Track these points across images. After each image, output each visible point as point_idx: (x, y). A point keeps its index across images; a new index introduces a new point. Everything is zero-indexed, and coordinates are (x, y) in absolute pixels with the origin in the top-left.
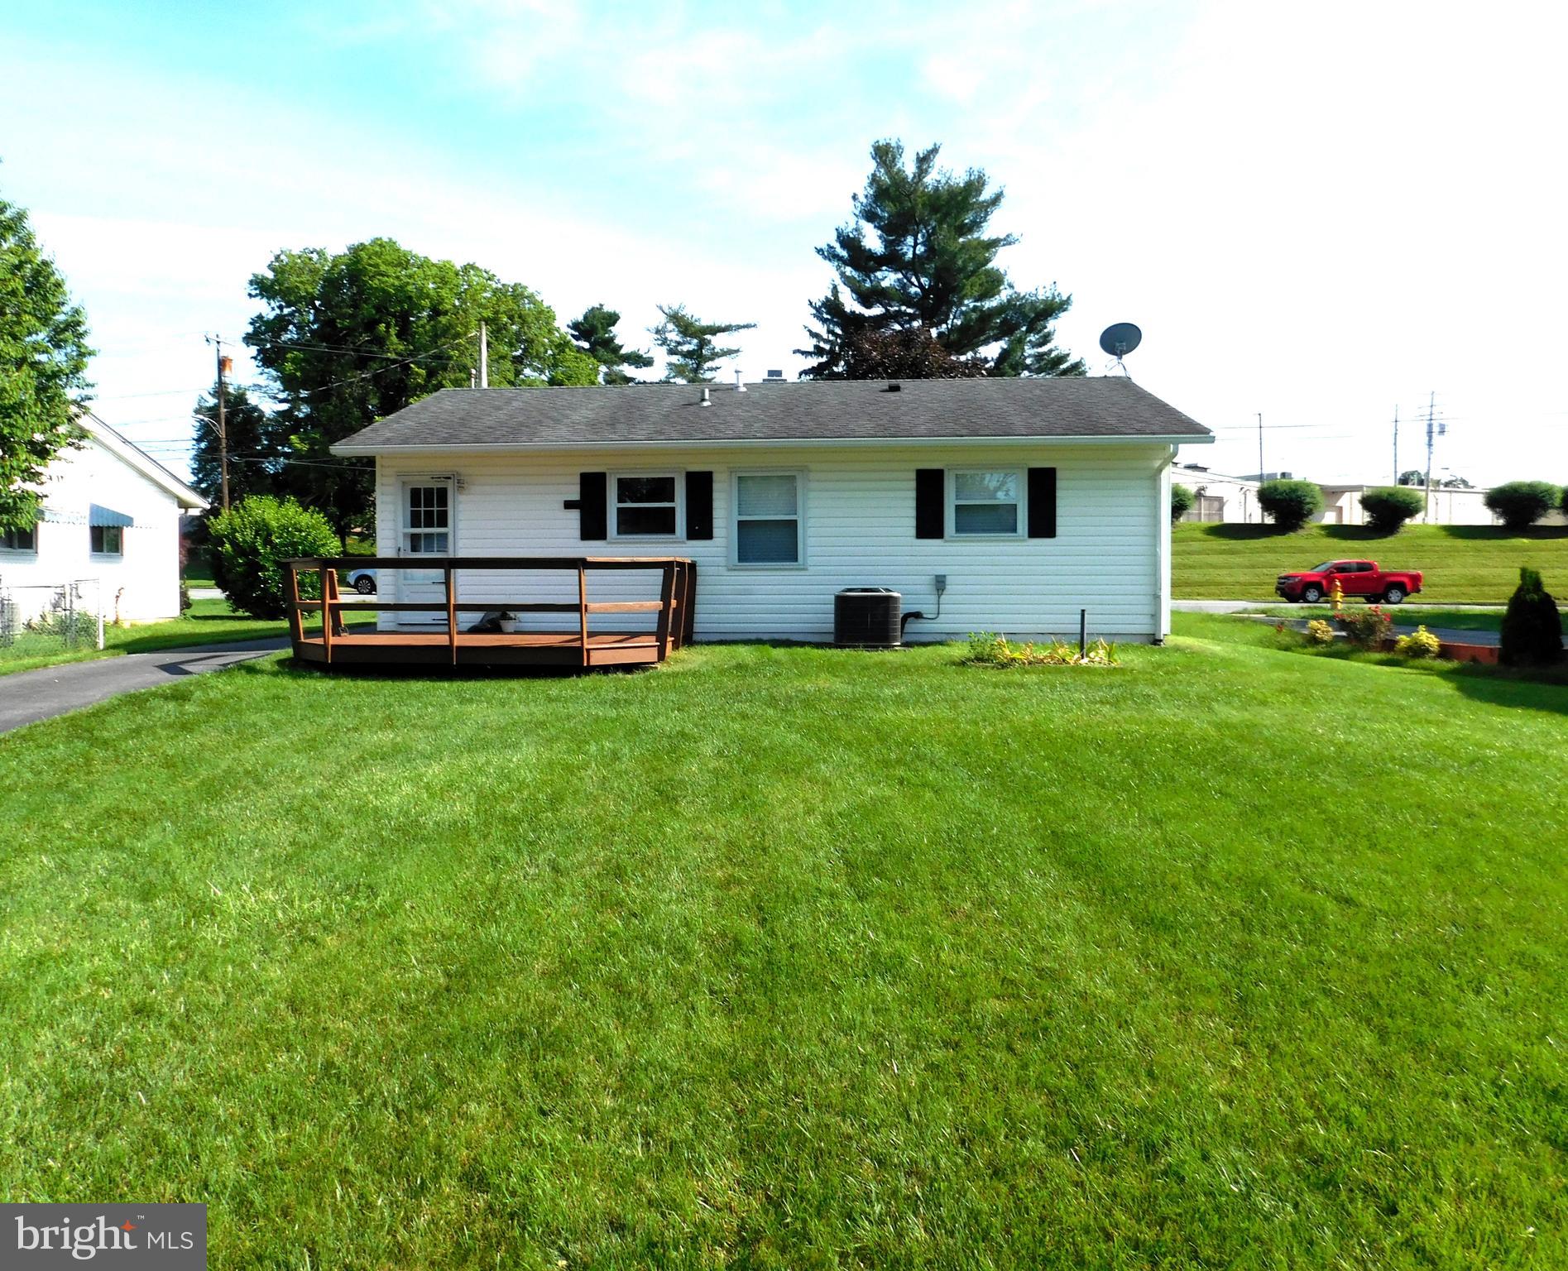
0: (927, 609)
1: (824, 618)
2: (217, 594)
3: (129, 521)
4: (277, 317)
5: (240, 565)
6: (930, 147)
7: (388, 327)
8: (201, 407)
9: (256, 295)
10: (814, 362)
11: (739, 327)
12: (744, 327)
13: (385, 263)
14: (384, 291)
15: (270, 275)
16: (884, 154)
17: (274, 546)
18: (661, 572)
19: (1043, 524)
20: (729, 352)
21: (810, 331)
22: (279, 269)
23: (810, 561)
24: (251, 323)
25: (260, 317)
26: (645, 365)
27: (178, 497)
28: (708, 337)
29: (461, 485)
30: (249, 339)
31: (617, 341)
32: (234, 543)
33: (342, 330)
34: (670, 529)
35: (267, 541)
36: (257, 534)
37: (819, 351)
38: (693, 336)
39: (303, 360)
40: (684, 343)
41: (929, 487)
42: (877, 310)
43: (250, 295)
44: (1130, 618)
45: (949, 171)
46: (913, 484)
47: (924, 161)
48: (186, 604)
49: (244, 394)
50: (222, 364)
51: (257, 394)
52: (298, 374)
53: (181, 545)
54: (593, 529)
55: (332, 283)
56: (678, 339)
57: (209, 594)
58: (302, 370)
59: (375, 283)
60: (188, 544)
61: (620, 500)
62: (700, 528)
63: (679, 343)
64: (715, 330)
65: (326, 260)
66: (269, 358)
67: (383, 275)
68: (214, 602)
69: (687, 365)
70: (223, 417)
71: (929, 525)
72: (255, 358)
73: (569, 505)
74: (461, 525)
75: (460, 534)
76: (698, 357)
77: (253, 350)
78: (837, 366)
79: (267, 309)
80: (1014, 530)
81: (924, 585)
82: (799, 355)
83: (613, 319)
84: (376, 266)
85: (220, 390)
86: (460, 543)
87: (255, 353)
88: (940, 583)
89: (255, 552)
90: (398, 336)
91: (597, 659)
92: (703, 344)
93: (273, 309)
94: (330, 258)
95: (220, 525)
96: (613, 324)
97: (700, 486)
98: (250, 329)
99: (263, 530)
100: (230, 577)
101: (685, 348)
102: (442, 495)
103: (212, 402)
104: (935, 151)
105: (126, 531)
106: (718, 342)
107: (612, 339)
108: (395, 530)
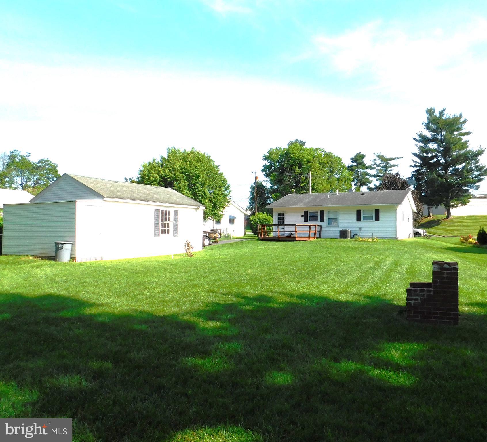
0: (358, 233)
1: (338, 234)
2: (252, 233)
3: (235, 218)
4: (269, 165)
5: (255, 226)
6: (442, 109)
7: (295, 167)
8: (252, 187)
9: (264, 160)
10: (416, 169)
11: (398, 158)
12: (400, 158)
13: (296, 150)
14: (294, 157)
15: (268, 155)
16: (430, 112)
17: (261, 222)
18: (315, 227)
19: (377, 219)
20: (396, 165)
21: (413, 161)
22: (270, 152)
23: (340, 225)
24: (263, 167)
25: (265, 165)
26: (373, 169)
27: (244, 213)
28: (389, 161)
29: (286, 213)
30: (263, 170)
31: (365, 163)
32: (254, 222)
33: (285, 167)
34: (317, 220)
35: (260, 221)
36: (258, 220)
37: (415, 166)
38: (384, 161)
39: (275, 175)
40: (382, 163)
41: (359, 213)
42: (430, 155)
43: (263, 160)
44: (393, 235)
45: (449, 114)
46: (356, 212)
47: (441, 113)
48: (245, 234)
49: (262, 183)
50: (256, 178)
51: (266, 182)
52: (274, 179)
53: (245, 222)
54: (306, 220)
55: (283, 155)
56: (380, 162)
57: (250, 233)
58: (275, 178)
59: (293, 156)
60: (246, 221)
61: (310, 215)
62: (322, 220)
63: (380, 164)
64: (391, 159)
65: (281, 150)
66: (267, 175)
67: (295, 154)
68: (251, 234)
69: (382, 170)
70: (256, 190)
71: (359, 219)
72: (264, 175)
73: (302, 216)
74: (285, 219)
75: (285, 221)
76: (386, 167)
77: (264, 173)
78: (423, 170)
79: (267, 163)
80: (372, 220)
81: (357, 229)
82: (411, 167)
83: (363, 156)
84: (293, 151)
85: (256, 183)
86: (285, 222)
87: (264, 174)
88: (360, 229)
89: (258, 223)
90: (298, 168)
91: (298, 239)
92: (387, 164)
93: (269, 163)
94: (282, 149)
95: (252, 218)
96: (363, 158)
97: (322, 213)
98: (263, 168)
99: (259, 219)
100: (253, 228)
101: (382, 165)
102: (283, 214)
103: (254, 185)
104: (444, 110)
105: (235, 220)
106: (392, 163)
107: (363, 162)
108: (276, 220)
